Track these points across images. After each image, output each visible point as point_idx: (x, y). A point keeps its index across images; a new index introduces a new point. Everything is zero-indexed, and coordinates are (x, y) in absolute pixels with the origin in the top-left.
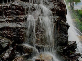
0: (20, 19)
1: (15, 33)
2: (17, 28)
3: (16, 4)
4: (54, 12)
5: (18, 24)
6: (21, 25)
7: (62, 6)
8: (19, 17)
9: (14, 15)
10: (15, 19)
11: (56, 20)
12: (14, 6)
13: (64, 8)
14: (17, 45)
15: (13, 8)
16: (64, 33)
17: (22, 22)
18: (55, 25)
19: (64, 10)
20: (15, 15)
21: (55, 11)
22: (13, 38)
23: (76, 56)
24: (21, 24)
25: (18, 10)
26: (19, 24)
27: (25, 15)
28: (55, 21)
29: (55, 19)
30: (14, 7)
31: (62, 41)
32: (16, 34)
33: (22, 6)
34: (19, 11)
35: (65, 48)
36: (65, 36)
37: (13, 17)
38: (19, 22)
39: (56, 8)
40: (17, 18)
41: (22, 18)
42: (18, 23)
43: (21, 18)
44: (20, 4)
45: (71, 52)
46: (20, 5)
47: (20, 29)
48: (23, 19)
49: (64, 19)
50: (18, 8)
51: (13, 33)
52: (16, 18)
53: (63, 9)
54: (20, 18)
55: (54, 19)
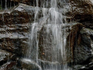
0: (24, 28)
1: (16, 45)
2: (18, 39)
3: (19, 10)
5: (20, 34)
6: (24, 35)
7: (86, 7)
8: (23, 25)
9: (16, 23)
10: (18, 28)
12: (16, 12)
13: (89, 9)
15: (15, 14)
17: (26, 32)
18: (69, 35)
20: (18, 23)
22: (13, 50)
24: (24, 34)
26: (22, 34)
28: (69, 30)
29: (69, 27)
30: (17, 14)
33: (26, 12)
34: (23, 18)
35: (83, 67)
37: (16, 26)
38: (22, 32)
39: (75, 11)
40: (20, 27)
41: (26, 26)
42: (21, 33)
44: (24, 10)
48: (27, 28)
50: (21, 14)
51: (14, 45)
53: (87, 11)
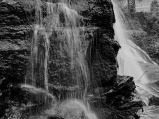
0: (18, 33)
1: (6, 62)
2: (11, 52)
3: (9, 3)
4: (87, 19)
5: (13, 43)
6: (19, 45)
7: (105, 5)
8: (16, 28)
9: (4, 25)
10: (7, 33)
11: (91, 34)
12: (5, 6)
13: (108, 9)
14: (11, 86)
15: (3, 10)
16: (108, 60)
17: (22, 39)
18: (90, 44)
19: (109, 14)
20: (8, 25)
21: (89, 15)
22: (3, 71)
23: (134, 106)
24: (19, 43)
25: (13, 16)
26: (16, 43)
27: (27, 24)
28: (90, 37)
29: (90, 32)
30: (6, 9)
31: (104, 77)
32: (10, 64)
33: (21, 7)
34: (16, 17)
35: (111, 91)
36: (110, 66)
37: (4, 29)
38: (16, 40)
39: (93, 9)
40: (12, 31)
41: (22, 30)
42: (13, 41)
43: (21, 32)
44: (17, 3)
45: (123, 98)
46: (18, 5)
47: (18, 55)
48: (24, 33)
49: (110, 32)
50: (13, 10)
51: (3, 62)
52: (9, 31)
53: (107, 12)
54: (18, 31)
55: (88, 32)
